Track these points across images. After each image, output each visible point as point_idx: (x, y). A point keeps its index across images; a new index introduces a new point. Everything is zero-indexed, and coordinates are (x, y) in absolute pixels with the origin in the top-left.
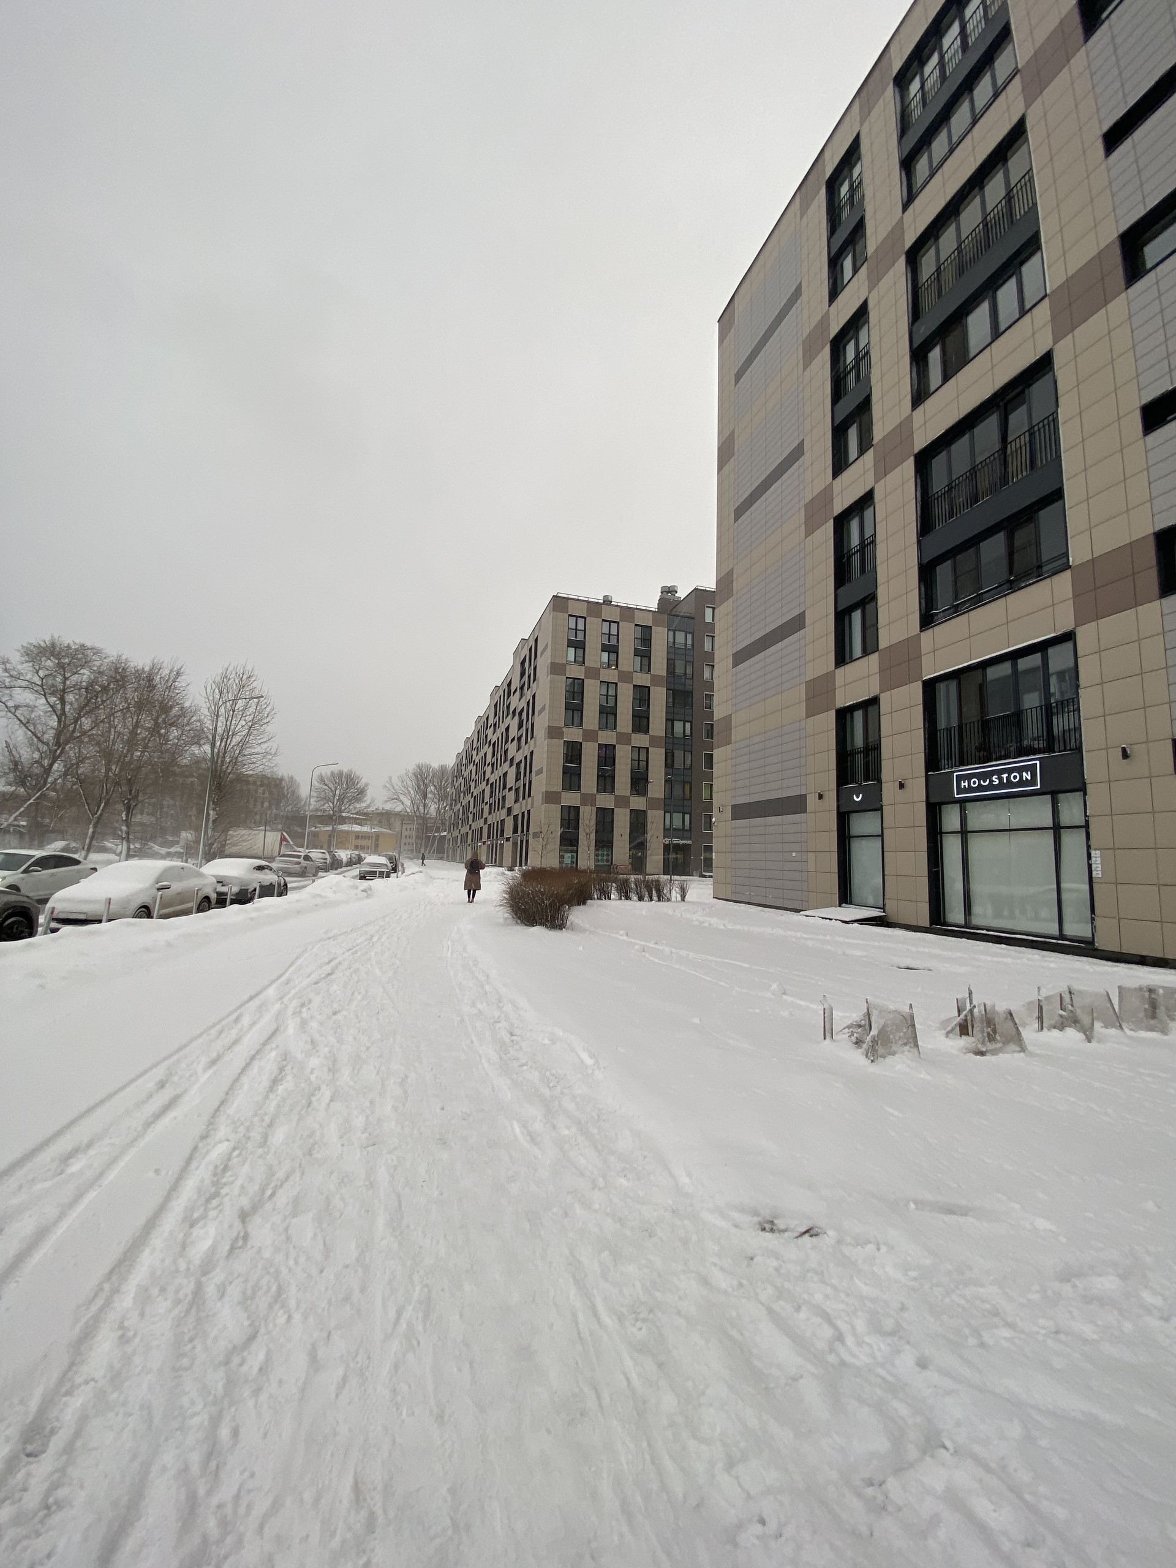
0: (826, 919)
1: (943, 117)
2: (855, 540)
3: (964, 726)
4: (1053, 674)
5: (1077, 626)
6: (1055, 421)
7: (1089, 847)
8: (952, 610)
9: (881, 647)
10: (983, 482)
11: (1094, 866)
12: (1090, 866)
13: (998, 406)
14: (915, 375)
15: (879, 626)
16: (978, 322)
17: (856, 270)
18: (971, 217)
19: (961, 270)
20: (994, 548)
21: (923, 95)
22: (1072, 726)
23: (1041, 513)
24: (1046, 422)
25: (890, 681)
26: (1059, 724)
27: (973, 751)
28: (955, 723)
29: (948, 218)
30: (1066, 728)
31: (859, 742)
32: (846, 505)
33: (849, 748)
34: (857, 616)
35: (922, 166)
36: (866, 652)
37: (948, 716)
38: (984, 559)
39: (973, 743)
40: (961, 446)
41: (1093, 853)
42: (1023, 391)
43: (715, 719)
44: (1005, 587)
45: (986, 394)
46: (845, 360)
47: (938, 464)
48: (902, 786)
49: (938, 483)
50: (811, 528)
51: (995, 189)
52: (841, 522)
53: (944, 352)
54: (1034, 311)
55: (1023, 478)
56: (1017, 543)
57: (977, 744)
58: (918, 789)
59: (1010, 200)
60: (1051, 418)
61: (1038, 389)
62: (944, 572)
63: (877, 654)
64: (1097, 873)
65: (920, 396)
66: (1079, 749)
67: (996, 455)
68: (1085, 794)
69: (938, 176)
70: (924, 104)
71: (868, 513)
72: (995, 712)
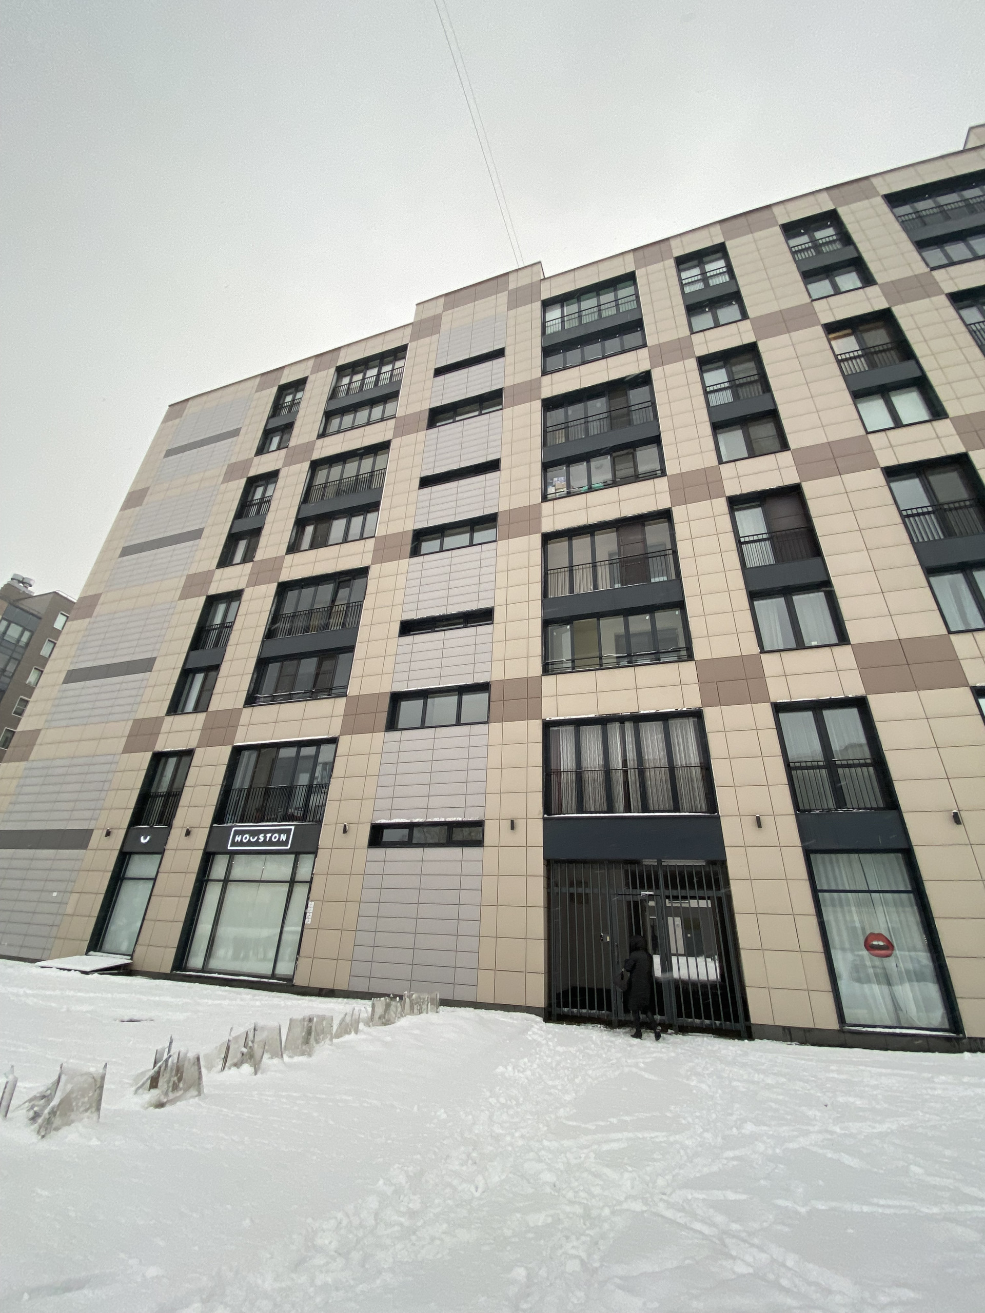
0: (64, 969)
1: (354, 408)
2: (218, 620)
3: (252, 790)
4: (320, 764)
5: (341, 734)
6: (361, 606)
7: (308, 898)
8: (269, 699)
9: (210, 710)
10: (315, 622)
11: (308, 914)
12: (305, 914)
13: (335, 581)
14: (294, 534)
15: (215, 691)
16: (338, 526)
17: (279, 448)
18: (351, 469)
19: (338, 493)
20: (309, 666)
21: (349, 388)
22: (321, 804)
23: (341, 656)
24: (357, 604)
25: (207, 740)
26: (314, 800)
27: (253, 811)
28: (246, 786)
29: (340, 461)
30: (317, 804)
31: (164, 788)
32: (220, 591)
33: (153, 790)
34: (199, 678)
35: (335, 423)
36: (196, 710)
37: (242, 780)
38: (301, 671)
39: (254, 804)
40: (308, 592)
41: (310, 903)
42: (350, 580)
43: (20, 728)
44: (308, 694)
45: (330, 570)
46: (253, 496)
47: (292, 595)
48: (188, 833)
49: (288, 609)
50: (185, 594)
51: (367, 464)
52: (212, 602)
53: (315, 530)
54: (367, 540)
55: (337, 630)
56: (323, 668)
57: (257, 806)
58: (200, 839)
59: (372, 475)
60: (359, 603)
61: (358, 583)
62: (273, 669)
63: (204, 714)
64: (308, 921)
65: (293, 548)
66: (320, 822)
67: (326, 609)
68: (316, 857)
69: (341, 435)
70: (347, 393)
71: (234, 605)
72: (277, 784)
